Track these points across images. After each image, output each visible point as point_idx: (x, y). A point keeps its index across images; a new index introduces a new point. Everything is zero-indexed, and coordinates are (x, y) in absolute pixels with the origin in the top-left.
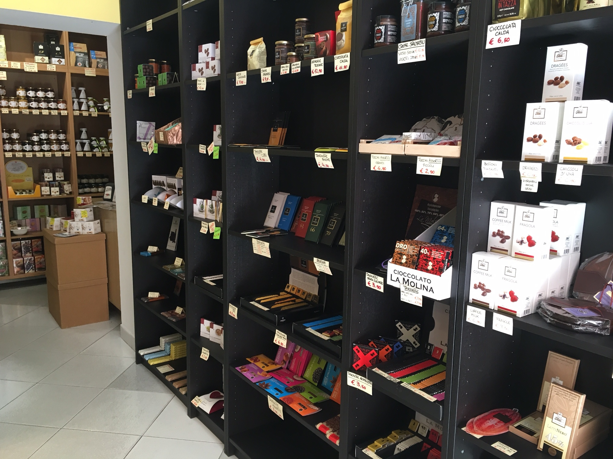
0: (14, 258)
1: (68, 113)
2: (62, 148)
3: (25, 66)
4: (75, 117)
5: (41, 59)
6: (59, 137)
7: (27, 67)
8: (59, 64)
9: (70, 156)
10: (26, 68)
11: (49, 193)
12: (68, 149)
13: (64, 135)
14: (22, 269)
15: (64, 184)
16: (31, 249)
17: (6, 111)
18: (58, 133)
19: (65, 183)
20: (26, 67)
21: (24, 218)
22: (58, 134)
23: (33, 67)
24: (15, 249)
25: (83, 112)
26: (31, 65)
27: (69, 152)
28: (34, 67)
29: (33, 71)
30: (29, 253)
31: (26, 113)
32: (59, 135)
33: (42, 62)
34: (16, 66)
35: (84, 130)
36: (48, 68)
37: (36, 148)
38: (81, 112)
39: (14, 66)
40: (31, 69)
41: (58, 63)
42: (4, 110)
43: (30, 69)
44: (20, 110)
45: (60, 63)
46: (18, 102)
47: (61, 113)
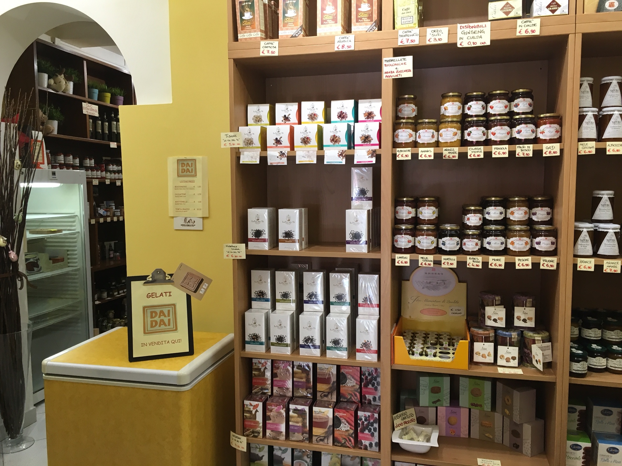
1: (562, 151)
2: (537, 247)
3: (459, 35)
4: (582, 160)
5: (502, 9)
6: (534, 214)
7: (465, 37)
8: (551, 14)
9: (555, 268)
10: (461, 38)
11: (491, 360)
12: (552, 248)
13: (547, 209)
15: (534, 342)
17: (405, 154)
18: (531, 204)
19: (538, 337)
20: (462, 36)
21: (434, 402)
22: (530, 207)
23: (479, 34)
25: (608, 143)
26: (474, 29)
27: (555, 259)
28: (481, 32)
29: (478, 44)
31: (451, 155)
32: (534, 210)
33: (504, 16)
34: (437, 38)
35: (605, 195)
36: (518, 29)
37: (471, 245)
38: (601, 145)
39: (433, 38)
40: (474, 40)
41: (548, 13)
42: (401, 153)
43: (472, 41)
44: (438, 150)
45: (553, 11)
46: (438, 130)
47: (542, 151)
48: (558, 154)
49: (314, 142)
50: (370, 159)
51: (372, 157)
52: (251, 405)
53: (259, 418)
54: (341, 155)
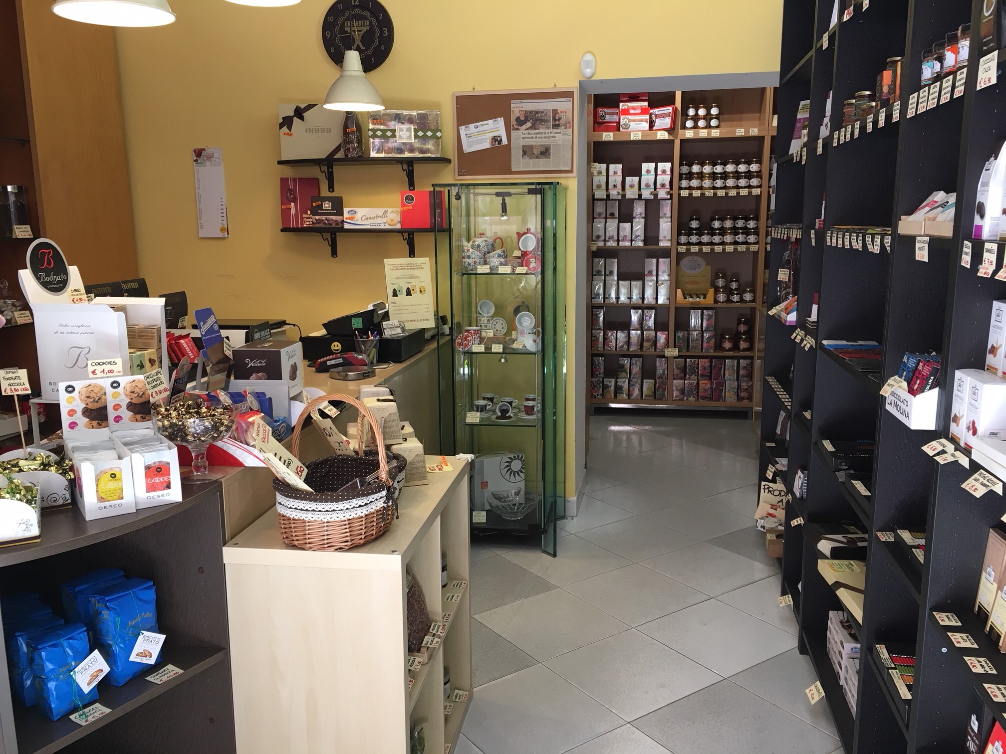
0: (674, 379)
1: (761, 192)
9: (757, 250)
12: (756, 241)
13: (755, 222)
14: (682, 395)
16: (697, 371)
24: (678, 368)
27: (757, 246)
30: (694, 375)
31: (709, 195)
32: (748, 222)
47: (752, 192)
48: (759, 194)
49: (637, 187)
50: (667, 196)
51: (668, 195)
52: (596, 332)
53: (601, 339)
54: (651, 194)
